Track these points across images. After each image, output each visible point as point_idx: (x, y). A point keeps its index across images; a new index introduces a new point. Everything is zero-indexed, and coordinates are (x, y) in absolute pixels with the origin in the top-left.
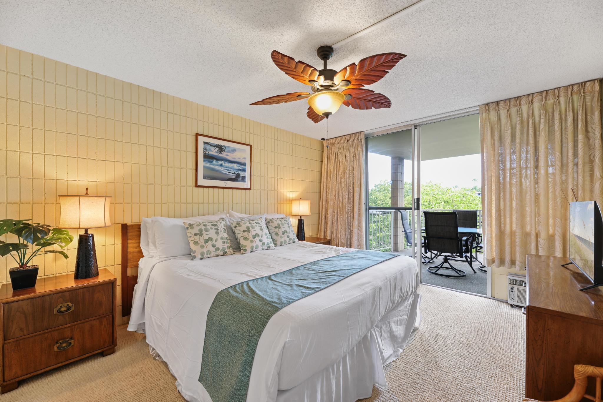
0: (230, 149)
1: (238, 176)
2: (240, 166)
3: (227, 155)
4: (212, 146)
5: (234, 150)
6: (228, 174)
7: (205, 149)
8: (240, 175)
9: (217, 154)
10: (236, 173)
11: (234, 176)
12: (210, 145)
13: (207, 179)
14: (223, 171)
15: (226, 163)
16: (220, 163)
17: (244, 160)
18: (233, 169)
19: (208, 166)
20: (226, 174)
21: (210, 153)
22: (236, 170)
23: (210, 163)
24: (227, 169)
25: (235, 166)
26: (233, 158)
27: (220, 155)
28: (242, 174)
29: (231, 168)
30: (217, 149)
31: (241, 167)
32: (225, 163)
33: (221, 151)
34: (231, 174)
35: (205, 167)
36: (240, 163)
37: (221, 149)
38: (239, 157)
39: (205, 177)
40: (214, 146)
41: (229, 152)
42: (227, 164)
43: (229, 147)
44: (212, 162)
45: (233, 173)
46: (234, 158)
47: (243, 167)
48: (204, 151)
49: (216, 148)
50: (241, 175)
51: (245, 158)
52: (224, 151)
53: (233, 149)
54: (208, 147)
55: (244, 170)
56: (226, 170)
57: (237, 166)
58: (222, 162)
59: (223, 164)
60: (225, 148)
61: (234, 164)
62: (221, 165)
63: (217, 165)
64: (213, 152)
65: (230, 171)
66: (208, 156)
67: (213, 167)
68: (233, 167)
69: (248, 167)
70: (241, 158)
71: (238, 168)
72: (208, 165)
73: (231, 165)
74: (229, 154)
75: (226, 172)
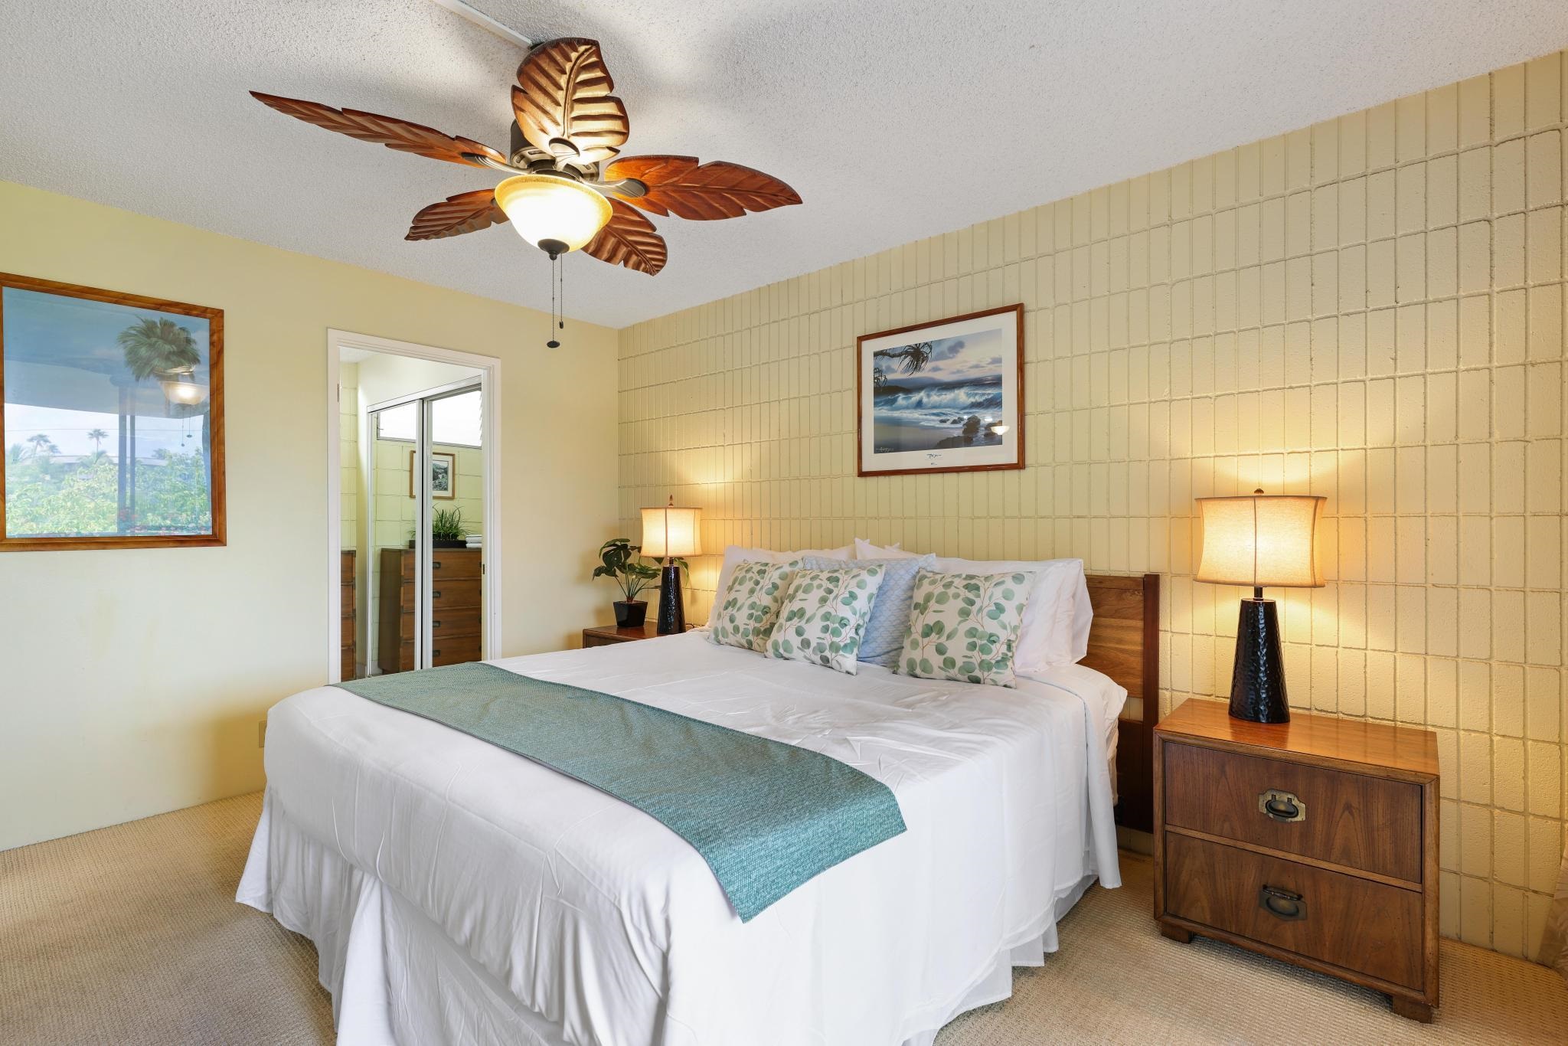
0: (945, 347)
1: (973, 426)
2: (980, 392)
3: (936, 369)
4: (893, 356)
5: (957, 346)
6: (938, 428)
7: (878, 371)
8: (979, 421)
9: (905, 376)
10: (966, 417)
11: (957, 431)
12: (889, 355)
13: (884, 452)
14: (924, 420)
15: (933, 393)
16: (915, 397)
17: (991, 366)
18: (954, 408)
19: (884, 415)
20: (934, 428)
21: (890, 377)
22: (965, 408)
23: (889, 407)
24: (935, 411)
25: (962, 396)
26: (954, 373)
27: (917, 375)
28: (987, 418)
29: (949, 407)
30: (908, 360)
31: (983, 394)
32: (928, 396)
33: (918, 361)
34: (947, 425)
35: (878, 421)
36: (977, 383)
37: (917, 355)
38: (974, 363)
39: (879, 449)
40: (900, 355)
41: (941, 357)
42: (936, 398)
43: (939, 342)
44: (895, 401)
45: (954, 422)
46: (959, 371)
47: (991, 392)
48: (875, 378)
49: (905, 357)
50: (982, 422)
51: (997, 361)
52: (925, 359)
53: (952, 343)
54: (885, 363)
55: (995, 403)
56: (934, 414)
57: (968, 395)
58: (922, 394)
59: (925, 400)
60: (928, 351)
61: (957, 391)
62: (919, 405)
63: (907, 408)
64: (898, 371)
65: (943, 418)
66: (884, 387)
67: (896, 414)
68: (954, 400)
69: (1009, 392)
70: (983, 364)
71: (972, 400)
72: (885, 412)
73: (948, 397)
74: (940, 364)
75: (933, 421)
